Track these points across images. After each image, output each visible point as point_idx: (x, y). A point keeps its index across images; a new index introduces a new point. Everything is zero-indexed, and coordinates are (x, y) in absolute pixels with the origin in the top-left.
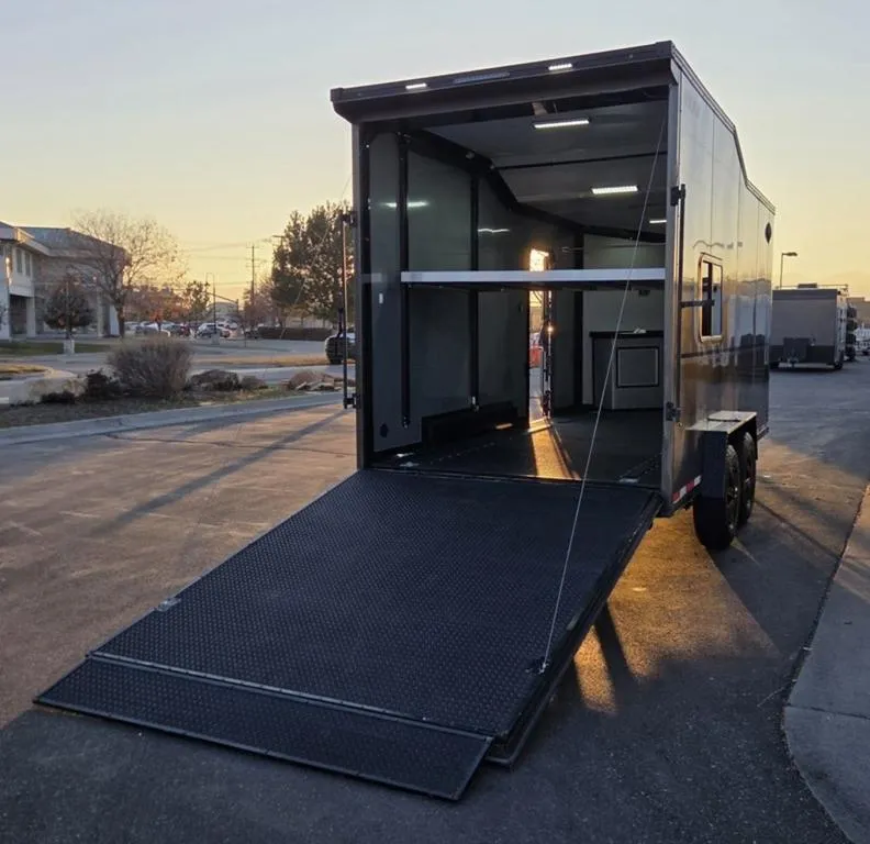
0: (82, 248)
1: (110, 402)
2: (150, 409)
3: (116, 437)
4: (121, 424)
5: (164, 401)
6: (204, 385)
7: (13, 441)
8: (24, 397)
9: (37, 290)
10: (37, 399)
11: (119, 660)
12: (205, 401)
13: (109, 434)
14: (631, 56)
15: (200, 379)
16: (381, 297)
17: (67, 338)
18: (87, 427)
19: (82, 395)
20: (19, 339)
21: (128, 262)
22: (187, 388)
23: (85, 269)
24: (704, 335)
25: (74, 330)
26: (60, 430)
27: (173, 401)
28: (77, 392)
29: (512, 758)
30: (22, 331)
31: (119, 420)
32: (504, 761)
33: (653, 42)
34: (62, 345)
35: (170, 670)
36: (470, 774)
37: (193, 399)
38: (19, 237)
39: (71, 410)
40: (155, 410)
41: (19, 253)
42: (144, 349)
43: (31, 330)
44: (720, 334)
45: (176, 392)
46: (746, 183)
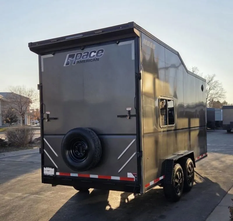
0: (11, 98)
1: (3, 148)
2: (16, 150)
4: (4, 156)
5: (21, 147)
6: (38, 141)
9: (2, 112)
12: (35, 147)
14: (121, 28)
15: (37, 139)
23: (13, 105)
24: (161, 125)
25: (12, 124)
27: (25, 147)
31: (4, 154)
33: (128, 23)
44: (173, 124)
45: (26, 144)
46: (187, 71)
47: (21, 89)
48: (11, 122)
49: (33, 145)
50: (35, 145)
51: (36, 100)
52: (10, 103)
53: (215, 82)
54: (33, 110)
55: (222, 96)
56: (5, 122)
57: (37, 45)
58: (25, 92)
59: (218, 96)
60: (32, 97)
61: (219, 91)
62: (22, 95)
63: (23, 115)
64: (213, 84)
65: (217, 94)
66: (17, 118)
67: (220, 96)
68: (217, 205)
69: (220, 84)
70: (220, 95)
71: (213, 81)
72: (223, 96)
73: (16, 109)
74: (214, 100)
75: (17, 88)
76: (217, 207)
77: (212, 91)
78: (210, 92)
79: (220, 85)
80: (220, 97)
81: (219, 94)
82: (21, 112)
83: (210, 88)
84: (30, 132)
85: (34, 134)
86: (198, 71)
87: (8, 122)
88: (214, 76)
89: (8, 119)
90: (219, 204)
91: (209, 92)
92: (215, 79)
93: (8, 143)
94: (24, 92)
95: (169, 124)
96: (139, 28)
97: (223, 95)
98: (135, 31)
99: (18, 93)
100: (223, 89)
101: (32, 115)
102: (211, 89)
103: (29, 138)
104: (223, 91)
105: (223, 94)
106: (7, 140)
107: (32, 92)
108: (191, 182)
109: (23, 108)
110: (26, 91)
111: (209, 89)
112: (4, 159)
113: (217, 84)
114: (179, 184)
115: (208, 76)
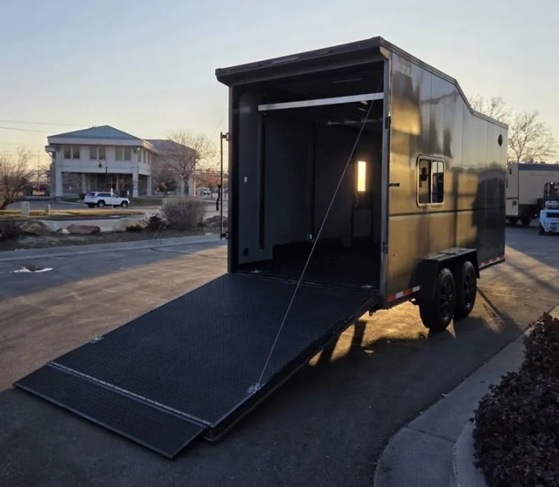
2: (179, 236)
3: (155, 250)
4: (161, 243)
6: (213, 223)
7: (104, 251)
8: (118, 228)
9: (153, 172)
10: (124, 229)
11: (59, 367)
12: (208, 232)
13: (152, 249)
14: (359, 46)
15: (211, 220)
16: (246, 179)
17: (164, 197)
18: (145, 245)
19: (146, 228)
20: (143, 197)
21: (198, 157)
22: (201, 225)
23: (172, 162)
24: (420, 203)
25: (169, 193)
26: (130, 246)
28: (143, 226)
29: (216, 438)
30: (145, 193)
31: (161, 241)
32: (209, 439)
34: (162, 200)
35: (79, 375)
36: (185, 445)
37: (203, 231)
38: (146, 145)
39: (138, 235)
40: (181, 236)
41: (144, 152)
42: (179, 204)
43: (149, 193)
44: (441, 201)
45: (194, 227)
46: (472, 112)
47: (184, 134)
48: (167, 190)
49: (204, 229)
50: (208, 230)
51: (208, 154)
52: (166, 157)
53: (537, 125)
54: (201, 170)
55: (551, 154)
56: (158, 189)
57: (229, 73)
58: (191, 140)
59: (542, 152)
60: (202, 149)
61: (545, 143)
62: (186, 145)
63: (186, 178)
64: (534, 130)
65: (539, 148)
66: (176, 183)
67: (546, 153)
68: (512, 341)
69: (548, 130)
70: (546, 151)
71: (534, 124)
72: (553, 154)
73: (177, 169)
74: (535, 161)
75: (179, 134)
76: (512, 344)
77: (530, 142)
78: (526, 145)
79: (546, 132)
80: (546, 155)
81: (544, 149)
82: (183, 174)
83: (526, 138)
84: (200, 208)
85: (205, 212)
86: (502, 105)
87: (162, 190)
88: (536, 114)
89: (163, 184)
90: (516, 340)
91: (524, 144)
92: (538, 120)
93: (168, 223)
94: (189, 140)
95: (434, 202)
96: (389, 46)
97: (553, 152)
98: (383, 50)
99: (180, 142)
100: (552, 139)
101: (201, 179)
102: (529, 140)
103: (199, 217)
104: (552, 143)
105: (553, 149)
106: (164, 219)
107: (203, 139)
108: (469, 302)
109: (186, 168)
110: (193, 137)
111: (524, 139)
112: (161, 249)
113: (541, 130)
114: (447, 303)
115: (523, 115)
